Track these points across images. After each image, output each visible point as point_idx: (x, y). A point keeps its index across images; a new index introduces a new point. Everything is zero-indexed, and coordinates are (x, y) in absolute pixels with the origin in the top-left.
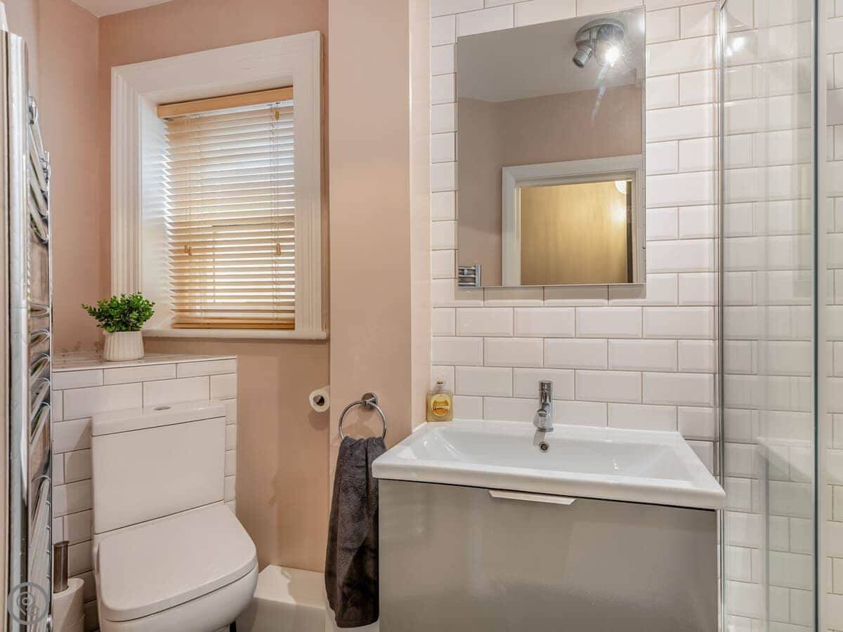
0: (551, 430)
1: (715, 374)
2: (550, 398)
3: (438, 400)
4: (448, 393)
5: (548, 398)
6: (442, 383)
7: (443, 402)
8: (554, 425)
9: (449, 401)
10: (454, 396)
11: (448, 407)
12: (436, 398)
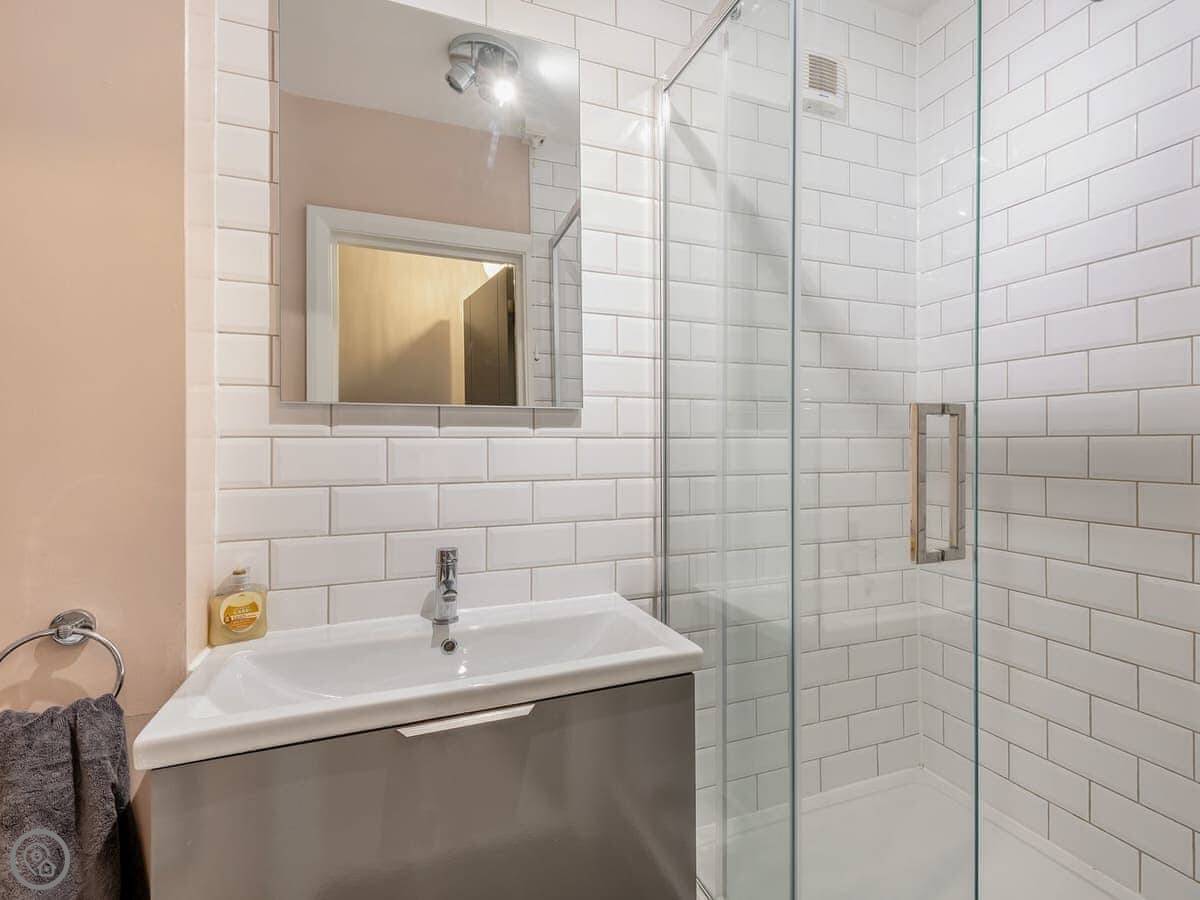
0: (456, 619)
1: (655, 518)
2: (454, 573)
3: (233, 605)
4: (255, 588)
5: (451, 572)
6: (244, 572)
7: (245, 607)
8: (460, 612)
9: (259, 604)
10: (269, 593)
11: (257, 614)
12: (232, 600)
